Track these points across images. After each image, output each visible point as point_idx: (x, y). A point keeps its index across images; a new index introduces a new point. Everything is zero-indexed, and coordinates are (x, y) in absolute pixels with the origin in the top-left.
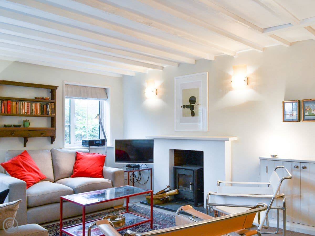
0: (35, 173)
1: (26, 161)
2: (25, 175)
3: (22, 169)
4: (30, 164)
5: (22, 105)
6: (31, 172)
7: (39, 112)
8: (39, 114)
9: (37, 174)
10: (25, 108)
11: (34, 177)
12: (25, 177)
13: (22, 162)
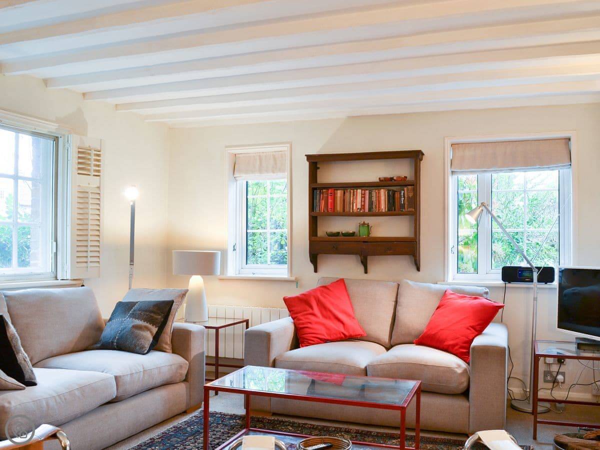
0: (336, 321)
1: (325, 297)
2: (310, 323)
3: (311, 311)
4: (332, 304)
5: (352, 195)
6: (330, 318)
7: (383, 207)
8: (384, 211)
9: (341, 325)
10: (358, 200)
11: (328, 328)
12: (309, 325)
13: (317, 299)
